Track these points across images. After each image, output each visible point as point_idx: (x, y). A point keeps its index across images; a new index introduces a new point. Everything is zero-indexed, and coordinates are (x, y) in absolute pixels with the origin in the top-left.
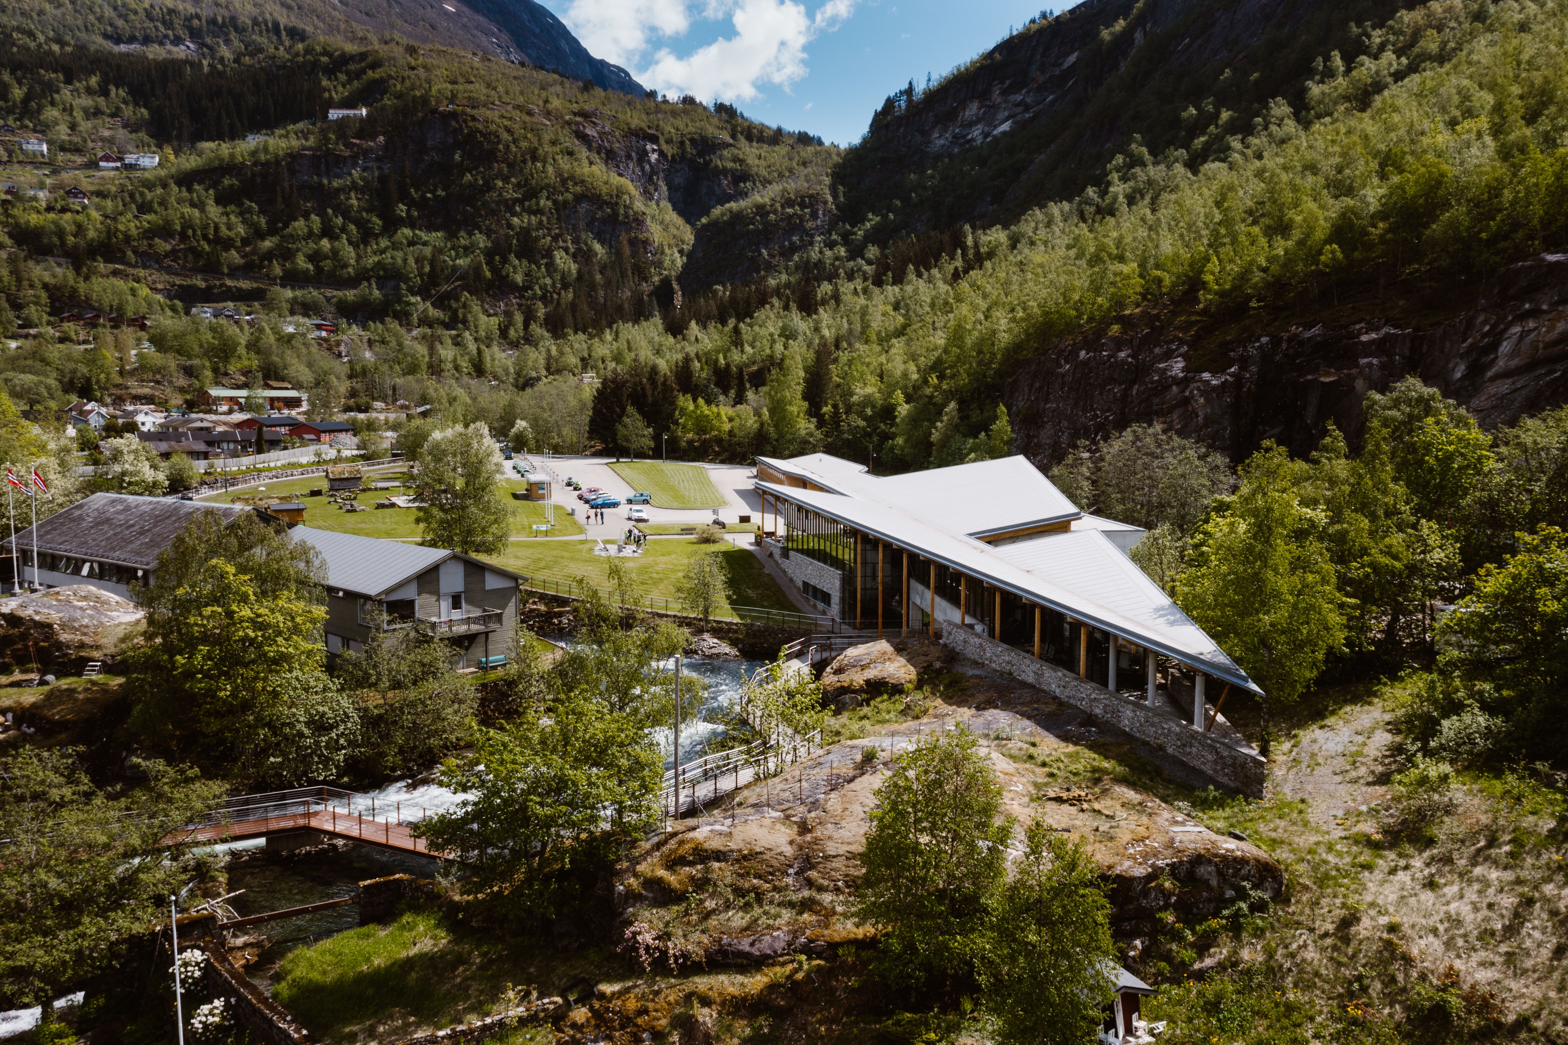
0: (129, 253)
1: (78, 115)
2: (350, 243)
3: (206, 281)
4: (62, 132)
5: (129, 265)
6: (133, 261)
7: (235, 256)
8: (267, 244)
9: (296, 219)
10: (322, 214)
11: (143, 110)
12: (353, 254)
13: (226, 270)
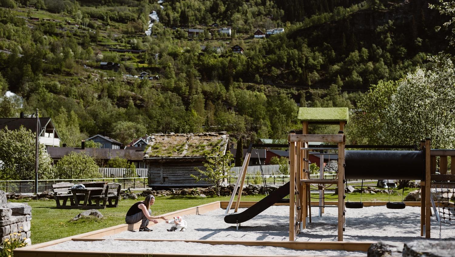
0: (257, 76)
1: (249, 15)
2: (386, 64)
3: (298, 90)
4: (240, 24)
5: (256, 83)
6: (259, 80)
7: (316, 75)
8: (336, 67)
9: (353, 51)
10: (369, 48)
11: (282, 11)
12: (387, 70)
13: (310, 83)
